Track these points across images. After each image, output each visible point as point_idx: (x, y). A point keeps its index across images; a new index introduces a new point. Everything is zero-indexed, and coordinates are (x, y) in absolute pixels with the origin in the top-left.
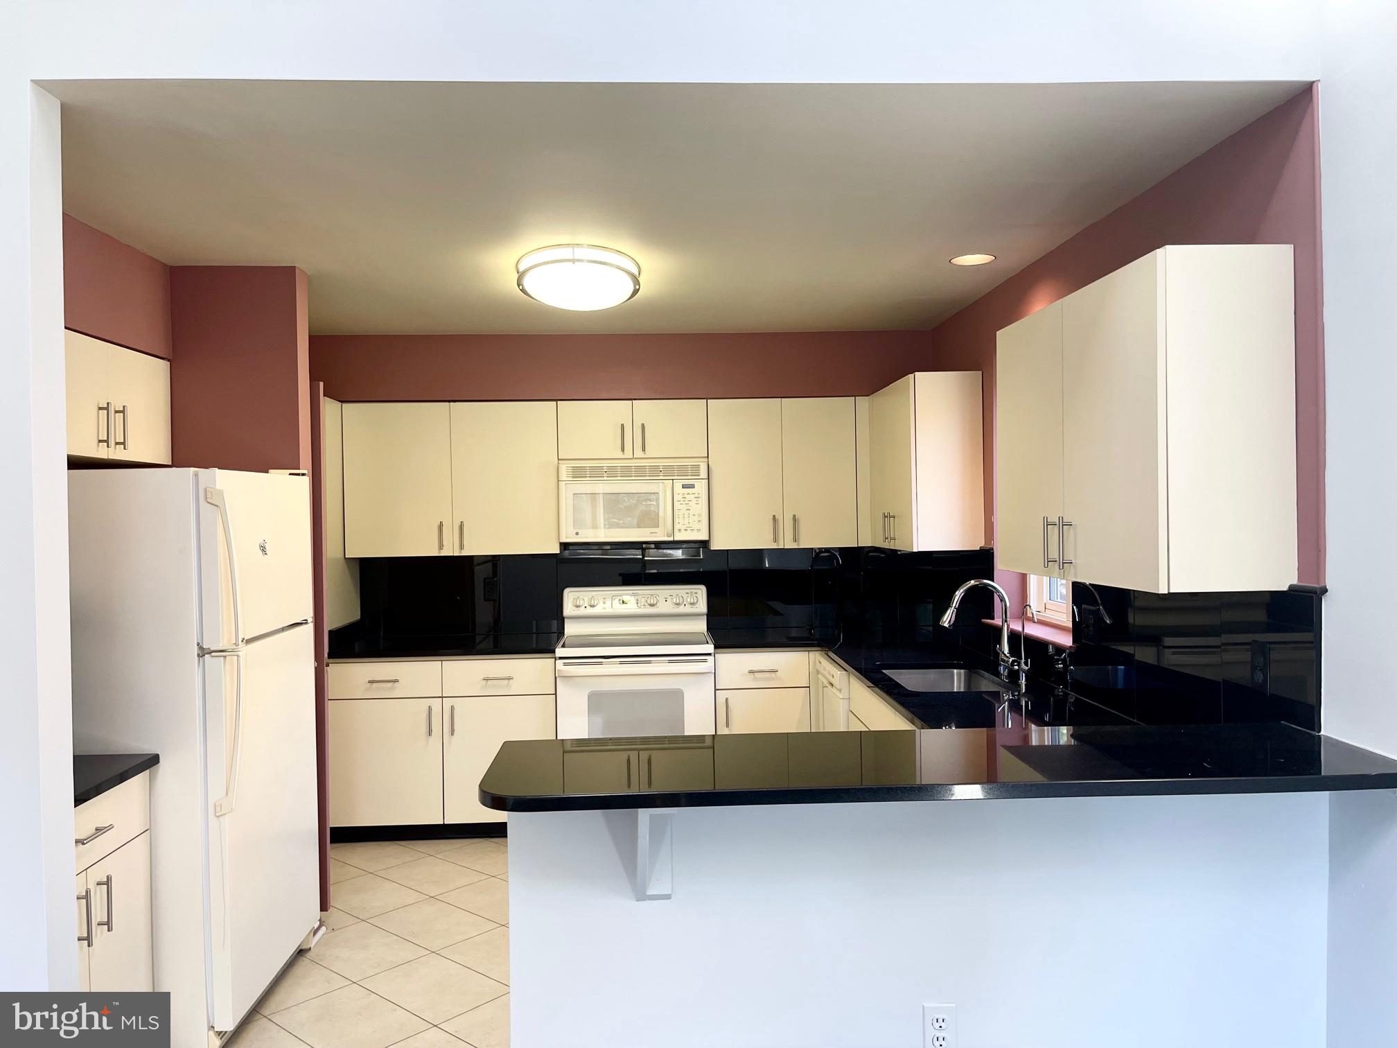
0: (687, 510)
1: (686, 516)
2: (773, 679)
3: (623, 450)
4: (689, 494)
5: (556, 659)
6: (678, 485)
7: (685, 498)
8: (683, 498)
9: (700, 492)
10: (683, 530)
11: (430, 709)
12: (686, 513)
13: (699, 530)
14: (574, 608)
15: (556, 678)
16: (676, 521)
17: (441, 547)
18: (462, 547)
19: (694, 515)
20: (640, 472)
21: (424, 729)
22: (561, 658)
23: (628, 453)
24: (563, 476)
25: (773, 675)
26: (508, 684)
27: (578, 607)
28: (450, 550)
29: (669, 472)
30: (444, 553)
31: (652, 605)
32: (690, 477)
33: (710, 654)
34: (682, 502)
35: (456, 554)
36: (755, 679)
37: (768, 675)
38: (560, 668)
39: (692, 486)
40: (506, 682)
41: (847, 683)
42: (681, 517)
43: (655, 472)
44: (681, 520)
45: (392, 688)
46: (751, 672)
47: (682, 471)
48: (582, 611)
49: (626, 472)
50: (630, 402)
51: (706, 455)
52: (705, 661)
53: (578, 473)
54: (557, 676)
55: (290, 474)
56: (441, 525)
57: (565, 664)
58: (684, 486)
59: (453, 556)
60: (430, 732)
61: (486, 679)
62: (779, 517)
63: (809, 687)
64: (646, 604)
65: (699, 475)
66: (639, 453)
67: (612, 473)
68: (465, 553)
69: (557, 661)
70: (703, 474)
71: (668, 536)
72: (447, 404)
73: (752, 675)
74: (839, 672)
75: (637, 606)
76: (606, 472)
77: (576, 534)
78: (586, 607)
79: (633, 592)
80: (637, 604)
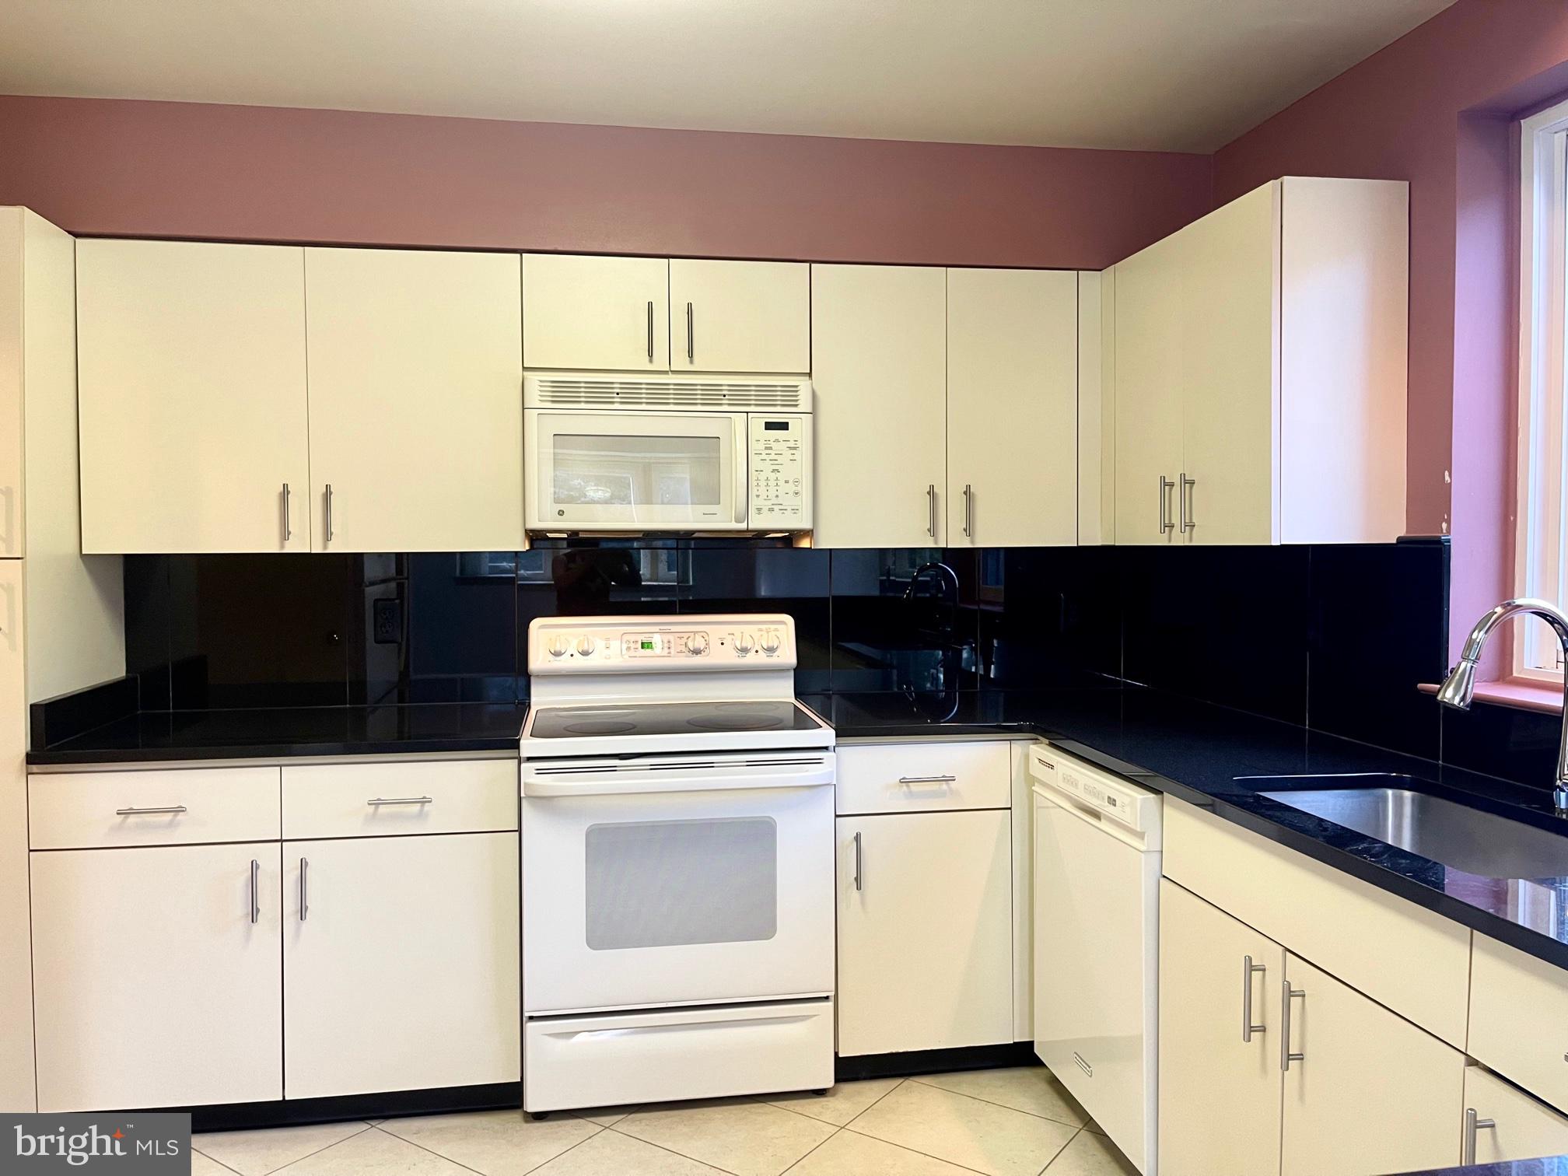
0: (773, 471)
1: (772, 483)
2: (943, 794)
3: (650, 354)
4: (777, 441)
5: (520, 759)
6: (758, 424)
7: (771, 448)
8: (766, 448)
9: (799, 439)
10: (765, 510)
11: (254, 866)
12: (773, 476)
13: (795, 511)
14: (551, 657)
15: (520, 799)
16: (753, 492)
17: (285, 534)
18: (327, 535)
19: (787, 482)
20: (685, 396)
21: (241, 907)
22: (530, 759)
23: (660, 363)
24: (534, 398)
25: (944, 786)
26: (421, 811)
27: (557, 654)
28: (304, 541)
29: (739, 397)
30: (292, 547)
31: (697, 652)
32: (779, 409)
33: (826, 748)
34: (764, 456)
35: (317, 549)
36: (911, 795)
37: (934, 786)
38: (527, 781)
39: (784, 426)
40: (416, 808)
41: (1158, 814)
42: (763, 483)
43: (712, 396)
44: (762, 491)
45: (171, 825)
46: (904, 781)
47: (765, 396)
48: (565, 663)
49: (658, 395)
50: (666, 260)
51: (809, 371)
52: (819, 762)
53: (563, 394)
54: (523, 795)
56: (285, 493)
57: (540, 772)
58: (769, 426)
59: (310, 554)
60: (254, 914)
61: (377, 803)
62: (940, 491)
63: (1010, 809)
64: (683, 648)
65: (796, 405)
66: (680, 362)
67: (630, 395)
68: (334, 548)
69: (523, 765)
70: (805, 404)
71: (738, 521)
72: (300, 249)
73: (904, 787)
74: (1141, 797)
75: (669, 653)
76: (618, 394)
77: (561, 515)
78: (572, 655)
79: (662, 627)
80: (669, 648)
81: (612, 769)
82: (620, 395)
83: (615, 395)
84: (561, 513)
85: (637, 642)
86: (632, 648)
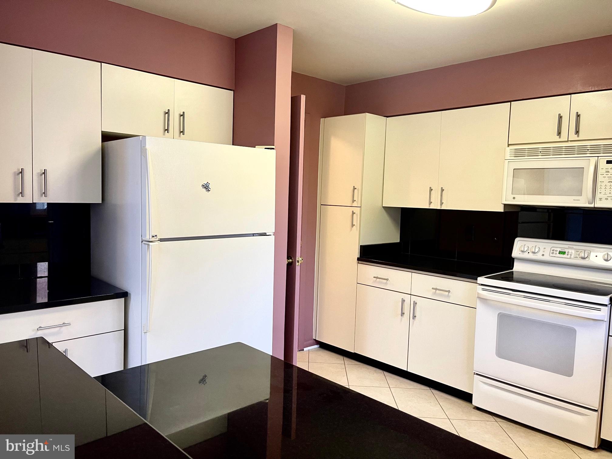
0: (609, 182)
1: (608, 187)
3: (559, 135)
5: (478, 284)
6: (603, 161)
7: (609, 172)
8: (607, 172)
10: (603, 199)
11: (403, 301)
14: (520, 253)
17: (430, 203)
18: (442, 203)
20: (570, 151)
23: (564, 137)
24: (508, 156)
26: (448, 295)
27: (523, 252)
28: (436, 206)
29: (596, 150)
30: (432, 207)
31: (584, 258)
34: (604, 176)
35: (438, 208)
38: (478, 291)
43: (582, 150)
45: (387, 284)
47: (608, 149)
48: (526, 256)
49: (558, 151)
52: (598, 309)
53: (519, 153)
54: (477, 296)
55: (265, 148)
56: (430, 190)
57: (483, 290)
58: (608, 162)
59: (436, 209)
60: (403, 314)
61: (436, 289)
64: (578, 256)
66: (573, 136)
67: (546, 152)
68: (444, 208)
69: (478, 286)
71: (590, 203)
72: (440, 112)
75: (571, 257)
76: (540, 152)
77: (513, 198)
78: (529, 253)
79: (570, 246)
80: (571, 255)
81: (509, 294)
82: (541, 153)
83: (540, 153)
84: (514, 198)
85: (557, 251)
86: (554, 253)
